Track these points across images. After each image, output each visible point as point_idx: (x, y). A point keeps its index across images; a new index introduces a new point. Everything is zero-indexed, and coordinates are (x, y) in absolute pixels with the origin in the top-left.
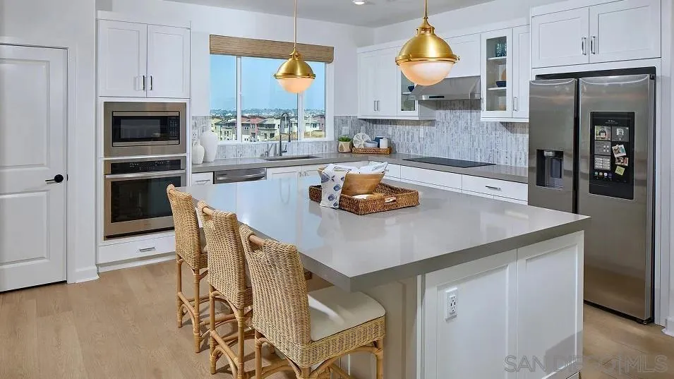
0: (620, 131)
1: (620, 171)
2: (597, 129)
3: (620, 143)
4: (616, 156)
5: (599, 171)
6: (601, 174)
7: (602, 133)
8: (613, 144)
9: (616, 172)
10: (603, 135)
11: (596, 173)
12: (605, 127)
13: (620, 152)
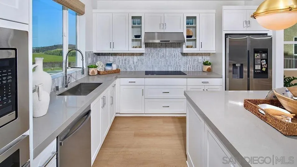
0: (264, 55)
1: (264, 69)
2: (256, 55)
3: (264, 59)
4: (263, 64)
5: (257, 70)
6: (257, 71)
7: (258, 56)
8: (262, 60)
9: (263, 70)
10: (258, 57)
11: (256, 71)
12: (259, 54)
13: (264, 62)
